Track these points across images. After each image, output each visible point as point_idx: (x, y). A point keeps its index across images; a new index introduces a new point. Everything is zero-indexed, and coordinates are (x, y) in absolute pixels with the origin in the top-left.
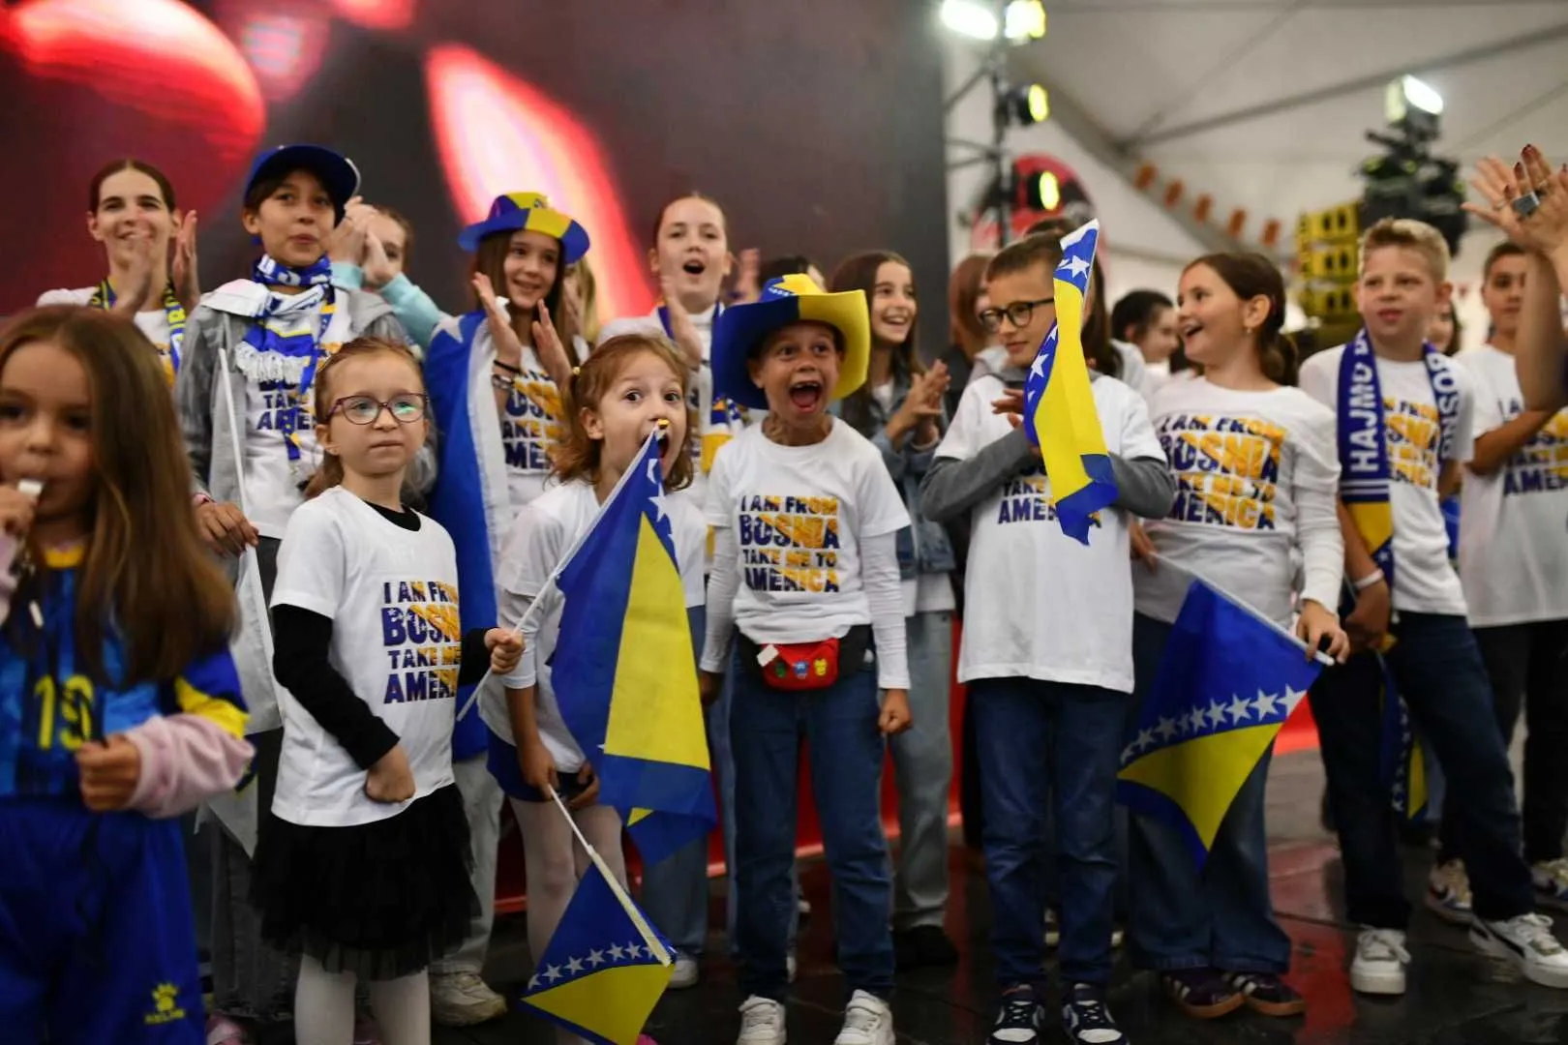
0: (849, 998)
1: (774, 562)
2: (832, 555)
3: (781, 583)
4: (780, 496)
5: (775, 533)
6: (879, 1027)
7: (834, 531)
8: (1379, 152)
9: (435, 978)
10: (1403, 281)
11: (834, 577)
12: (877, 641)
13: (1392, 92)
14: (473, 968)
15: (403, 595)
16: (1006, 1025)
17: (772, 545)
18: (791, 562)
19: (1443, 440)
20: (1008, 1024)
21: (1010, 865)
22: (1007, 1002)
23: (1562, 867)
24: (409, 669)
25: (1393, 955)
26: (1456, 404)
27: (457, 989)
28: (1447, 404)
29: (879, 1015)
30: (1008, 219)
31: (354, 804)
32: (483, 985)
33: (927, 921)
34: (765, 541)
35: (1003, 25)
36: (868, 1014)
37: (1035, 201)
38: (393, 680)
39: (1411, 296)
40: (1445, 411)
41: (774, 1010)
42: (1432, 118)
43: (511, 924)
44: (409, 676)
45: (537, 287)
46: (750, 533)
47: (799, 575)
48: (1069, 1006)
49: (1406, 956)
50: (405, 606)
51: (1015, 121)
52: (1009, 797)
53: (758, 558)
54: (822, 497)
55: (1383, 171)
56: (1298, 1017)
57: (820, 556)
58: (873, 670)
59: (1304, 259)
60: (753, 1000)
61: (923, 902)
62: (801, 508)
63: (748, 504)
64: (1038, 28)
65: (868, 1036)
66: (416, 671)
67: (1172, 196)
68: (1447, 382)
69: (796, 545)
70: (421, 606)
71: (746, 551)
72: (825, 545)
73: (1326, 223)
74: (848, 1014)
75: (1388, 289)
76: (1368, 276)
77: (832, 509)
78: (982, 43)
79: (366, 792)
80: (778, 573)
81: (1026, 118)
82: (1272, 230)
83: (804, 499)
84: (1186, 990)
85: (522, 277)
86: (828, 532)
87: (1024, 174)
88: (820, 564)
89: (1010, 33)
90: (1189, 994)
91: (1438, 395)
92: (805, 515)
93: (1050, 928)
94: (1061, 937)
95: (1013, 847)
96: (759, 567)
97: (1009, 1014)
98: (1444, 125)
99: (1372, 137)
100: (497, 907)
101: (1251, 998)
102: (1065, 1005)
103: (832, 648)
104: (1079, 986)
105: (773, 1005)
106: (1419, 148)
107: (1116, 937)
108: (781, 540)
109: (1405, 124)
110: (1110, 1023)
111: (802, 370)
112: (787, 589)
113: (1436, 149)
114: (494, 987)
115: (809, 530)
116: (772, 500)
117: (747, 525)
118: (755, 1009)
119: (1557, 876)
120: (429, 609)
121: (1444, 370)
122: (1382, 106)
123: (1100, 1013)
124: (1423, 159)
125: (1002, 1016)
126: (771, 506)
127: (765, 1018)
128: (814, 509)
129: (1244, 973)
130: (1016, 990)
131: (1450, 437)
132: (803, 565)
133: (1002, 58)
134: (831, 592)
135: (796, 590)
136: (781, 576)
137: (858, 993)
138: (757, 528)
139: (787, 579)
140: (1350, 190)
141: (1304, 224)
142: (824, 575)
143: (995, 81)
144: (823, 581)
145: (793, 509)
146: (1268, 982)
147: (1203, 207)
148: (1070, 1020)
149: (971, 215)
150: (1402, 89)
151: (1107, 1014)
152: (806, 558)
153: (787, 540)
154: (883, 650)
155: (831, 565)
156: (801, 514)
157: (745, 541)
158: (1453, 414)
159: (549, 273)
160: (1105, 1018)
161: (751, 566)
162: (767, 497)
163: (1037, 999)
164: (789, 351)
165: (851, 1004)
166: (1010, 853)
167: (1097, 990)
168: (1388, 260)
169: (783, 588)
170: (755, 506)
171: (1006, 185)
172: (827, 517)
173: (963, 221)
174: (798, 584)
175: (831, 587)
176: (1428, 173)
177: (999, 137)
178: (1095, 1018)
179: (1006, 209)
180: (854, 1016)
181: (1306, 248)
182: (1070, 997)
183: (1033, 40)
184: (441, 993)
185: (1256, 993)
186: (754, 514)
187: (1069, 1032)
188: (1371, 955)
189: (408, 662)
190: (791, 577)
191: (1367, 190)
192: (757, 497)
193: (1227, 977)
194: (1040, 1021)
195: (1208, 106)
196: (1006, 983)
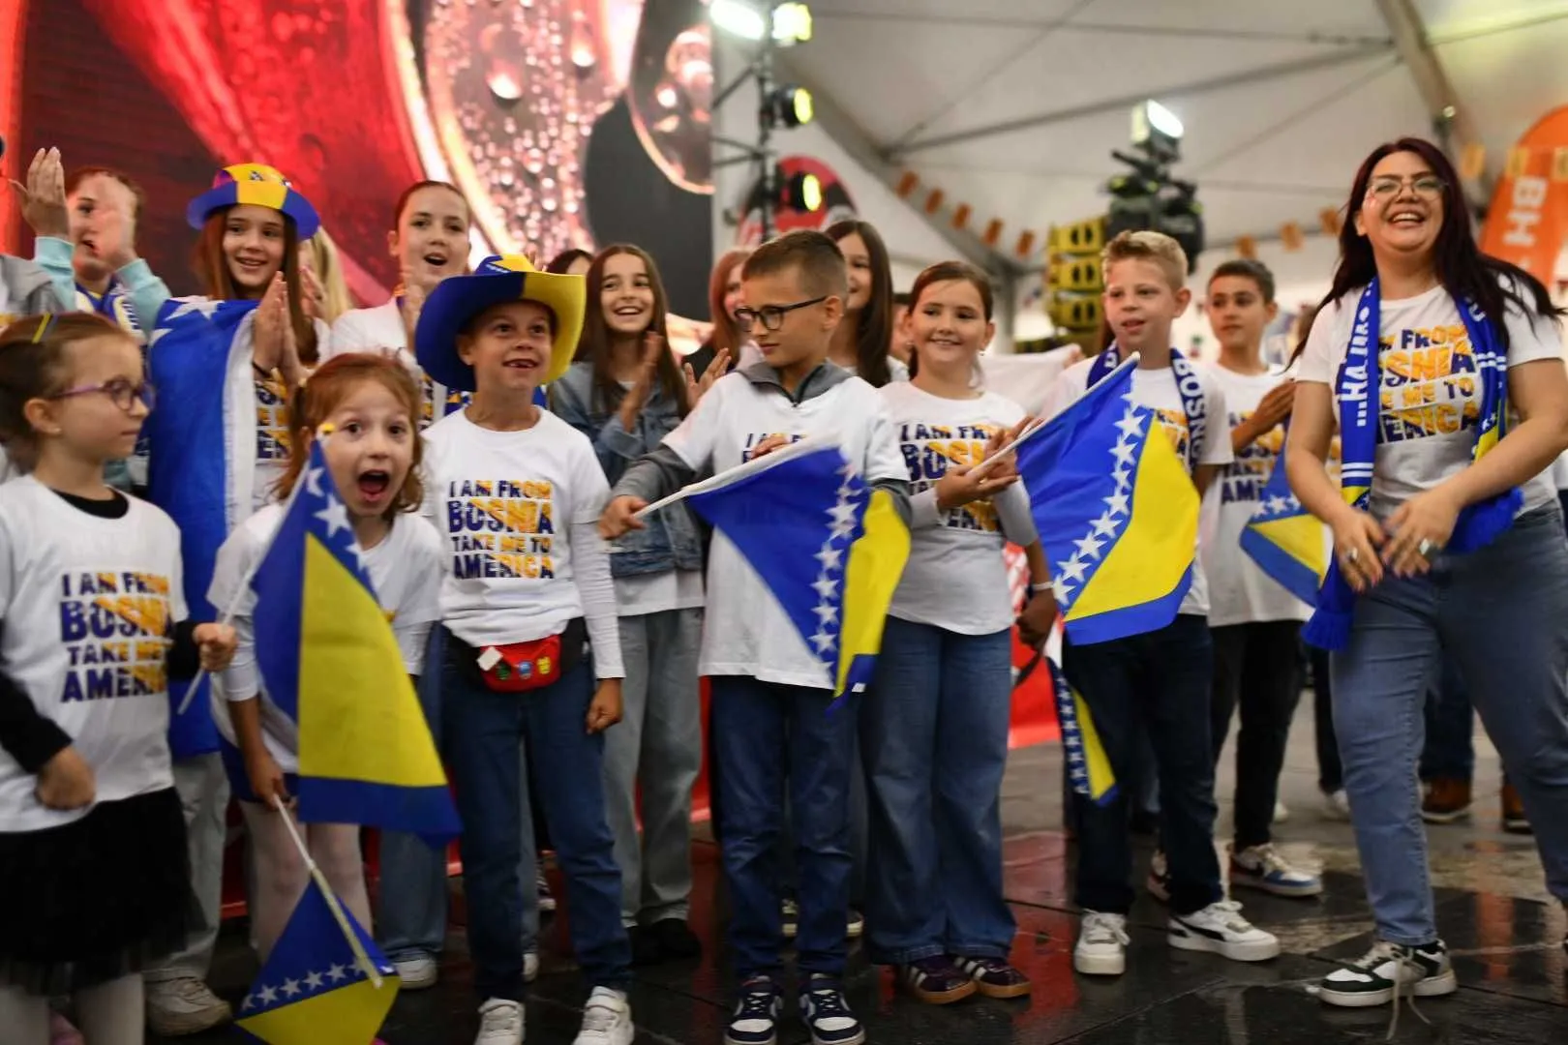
0: (588, 995)
1: (488, 548)
2: (546, 540)
3: (497, 569)
4: (492, 479)
5: (488, 518)
6: (617, 1025)
7: (547, 516)
8: (1126, 170)
9: (151, 986)
10: (1143, 292)
11: (548, 562)
12: (591, 632)
13: (1137, 115)
14: (197, 973)
15: (86, 587)
16: (745, 1016)
17: (485, 530)
18: (505, 547)
19: (1192, 441)
20: (747, 1015)
21: (747, 856)
22: (745, 994)
23: (1269, 850)
24: (91, 666)
25: (1114, 938)
26: (1203, 406)
27: (179, 996)
28: (1193, 408)
29: (618, 1012)
30: (771, 220)
31: (25, 809)
32: (207, 992)
33: (672, 915)
34: (476, 527)
35: (770, 26)
36: (607, 1012)
37: (798, 203)
38: (72, 679)
39: (1151, 305)
40: (1193, 414)
41: (516, 1012)
42: (1173, 142)
43: (235, 929)
44: (91, 674)
45: (263, 263)
46: (460, 518)
47: (514, 561)
48: (806, 996)
49: (1126, 939)
50: (88, 599)
51: (780, 122)
52: (747, 789)
53: (471, 545)
54: (536, 481)
55: (1128, 189)
56: (1023, 999)
57: (534, 541)
58: (589, 661)
59: (1053, 269)
60: (493, 1002)
61: (666, 894)
62: (514, 492)
63: (458, 489)
64: (805, 34)
65: (607, 1037)
66: (100, 668)
67: (933, 203)
68: (1193, 386)
69: (510, 530)
70: (109, 599)
71: (455, 539)
72: (540, 531)
73: (1074, 237)
74: (587, 1013)
75: (1129, 300)
76: (1111, 287)
77: (546, 493)
78: (750, 41)
79: (37, 798)
80: (492, 558)
81: (792, 120)
82: (1026, 240)
83: (517, 483)
84: (923, 976)
85: (244, 254)
86: (543, 516)
87: (789, 175)
88: (535, 550)
89: (776, 35)
90: (925, 981)
91: (1185, 399)
92: (520, 499)
93: (789, 919)
94: (799, 929)
95: (750, 838)
96: (471, 553)
97: (748, 1005)
98: (1184, 149)
99: (1117, 156)
100: (224, 910)
101: (981, 983)
102: (801, 994)
103: (553, 643)
104: (816, 976)
105: (514, 1007)
106: (1161, 169)
107: (854, 927)
108: (494, 525)
109: (1148, 145)
110: (845, 1010)
111: (520, 348)
112: (502, 575)
113: (1176, 171)
114: (220, 993)
115: (524, 515)
116: (484, 484)
117: (456, 511)
118: (496, 1012)
119: (1265, 860)
120: (122, 602)
121: (1190, 374)
122: (1127, 127)
123: (836, 1002)
124: (1164, 180)
125: (741, 1007)
126: (483, 490)
127: (504, 1022)
128: (528, 493)
129: (975, 958)
130: (755, 981)
131: (1200, 437)
132: (519, 551)
133: (768, 59)
134: (547, 579)
135: (512, 576)
136: (496, 562)
137: (599, 989)
138: (469, 515)
139: (502, 565)
140: (1099, 206)
141: (1053, 236)
142: (538, 561)
143: (762, 81)
144: (538, 567)
145: (506, 493)
146: (997, 966)
147: (963, 214)
148: (806, 1010)
149: (736, 214)
150: (1146, 113)
151: (843, 1002)
152: (521, 543)
153: (500, 525)
154: (598, 641)
155: (545, 551)
156: (516, 499)
157: (454, 528)
158: (1201, 416)
159: (275, 247)
160: (841, 1007)
161: (461, 554)
162: (478, 481)
163: (775, 990)
164: (504, 328)
165: (591, 1002)
166: (747, 844)
167: (835, 979)
168: (1129, 272)
169: (498, 574)
170: (466, 491)
171: (770, 185)
172: (541, 502)
173: (729, 219)
174: (514, 570)
175: (546, 573)
176: (1169, 193)
177: (764, 138)
178: (831, 1006)
179: (769, 209)
180: (592, 1017)
181: (1057, 259)
182: (807, 987)
183: (799, 41)
184: (159, 1002)
185: (986, 978)
186: (465, 500)
187: (805, 1020)
188: (1092, 938)
189: (89, 658)
190: (505, 562)
191: (1112, 206)
192: (467, 482)
193: (960, 961)
194: (777, 1010)
195: (967, 117)
196: (744, 974)
